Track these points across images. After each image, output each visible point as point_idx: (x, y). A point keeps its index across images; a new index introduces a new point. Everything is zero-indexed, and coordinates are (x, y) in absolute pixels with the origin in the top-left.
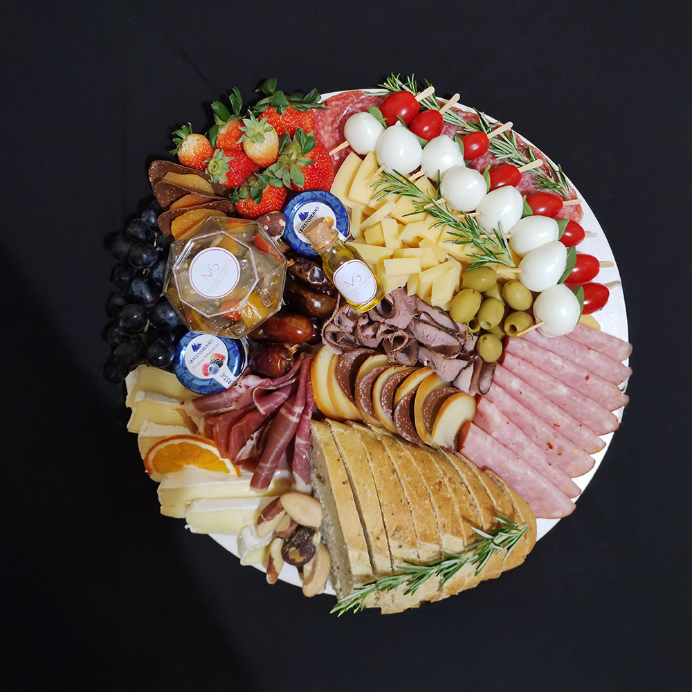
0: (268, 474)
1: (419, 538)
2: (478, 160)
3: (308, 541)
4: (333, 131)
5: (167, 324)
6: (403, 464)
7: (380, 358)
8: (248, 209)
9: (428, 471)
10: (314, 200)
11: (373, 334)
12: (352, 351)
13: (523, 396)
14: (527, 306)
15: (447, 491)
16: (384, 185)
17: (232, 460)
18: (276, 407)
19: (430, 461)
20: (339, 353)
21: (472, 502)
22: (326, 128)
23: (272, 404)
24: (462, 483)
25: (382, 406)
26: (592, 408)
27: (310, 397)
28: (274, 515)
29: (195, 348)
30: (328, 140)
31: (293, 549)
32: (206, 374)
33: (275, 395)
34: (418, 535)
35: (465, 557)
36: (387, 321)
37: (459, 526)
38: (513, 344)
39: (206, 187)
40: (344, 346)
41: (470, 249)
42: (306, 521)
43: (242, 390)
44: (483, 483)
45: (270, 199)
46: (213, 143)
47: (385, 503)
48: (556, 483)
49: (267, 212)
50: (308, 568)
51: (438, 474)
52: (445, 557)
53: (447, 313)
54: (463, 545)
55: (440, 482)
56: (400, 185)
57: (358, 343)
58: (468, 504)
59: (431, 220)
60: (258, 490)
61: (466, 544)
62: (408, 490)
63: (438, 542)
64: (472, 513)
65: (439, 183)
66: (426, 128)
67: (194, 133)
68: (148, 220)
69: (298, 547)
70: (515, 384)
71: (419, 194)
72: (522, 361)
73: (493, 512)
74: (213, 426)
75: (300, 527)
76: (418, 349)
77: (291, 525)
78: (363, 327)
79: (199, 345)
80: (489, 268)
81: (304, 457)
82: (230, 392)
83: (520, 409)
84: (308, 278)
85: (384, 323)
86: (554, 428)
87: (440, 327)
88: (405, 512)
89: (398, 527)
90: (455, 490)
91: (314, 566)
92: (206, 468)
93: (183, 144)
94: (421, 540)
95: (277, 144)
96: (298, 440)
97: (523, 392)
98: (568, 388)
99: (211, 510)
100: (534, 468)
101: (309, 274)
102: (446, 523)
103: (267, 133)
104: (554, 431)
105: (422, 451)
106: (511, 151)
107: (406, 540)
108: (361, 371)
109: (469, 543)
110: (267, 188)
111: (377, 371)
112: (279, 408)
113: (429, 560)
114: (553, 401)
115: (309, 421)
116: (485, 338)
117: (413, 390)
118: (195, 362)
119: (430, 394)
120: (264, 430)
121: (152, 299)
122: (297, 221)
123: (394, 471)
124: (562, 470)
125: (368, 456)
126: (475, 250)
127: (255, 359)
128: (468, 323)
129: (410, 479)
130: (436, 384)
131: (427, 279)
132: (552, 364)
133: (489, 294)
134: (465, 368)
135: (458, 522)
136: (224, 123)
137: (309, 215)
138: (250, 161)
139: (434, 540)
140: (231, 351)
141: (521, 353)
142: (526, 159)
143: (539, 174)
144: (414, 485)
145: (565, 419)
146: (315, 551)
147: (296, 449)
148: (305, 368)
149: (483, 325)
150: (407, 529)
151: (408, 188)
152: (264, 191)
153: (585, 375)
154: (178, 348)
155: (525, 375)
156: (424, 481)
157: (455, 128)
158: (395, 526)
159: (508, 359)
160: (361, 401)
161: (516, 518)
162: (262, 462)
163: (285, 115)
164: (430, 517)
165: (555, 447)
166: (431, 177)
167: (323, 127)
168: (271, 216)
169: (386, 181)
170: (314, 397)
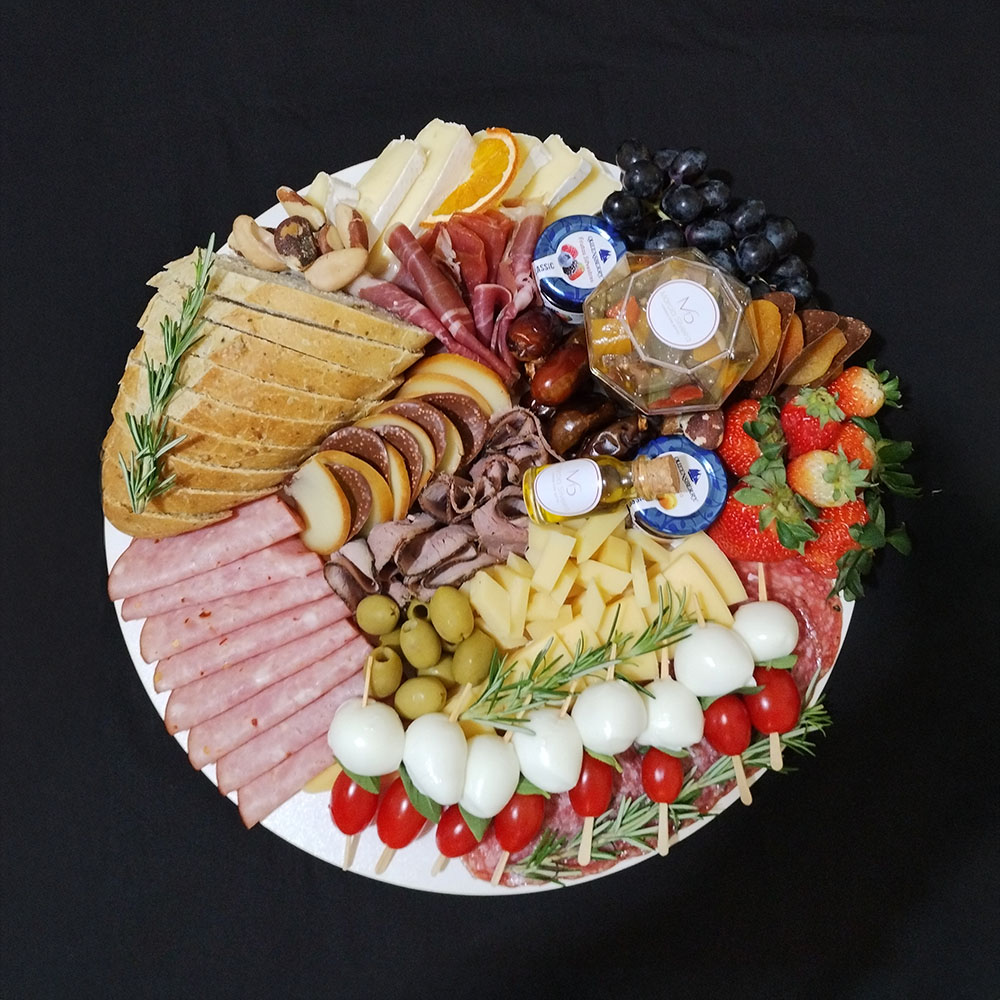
0: (403, 250)
1: (217, 367)
2: (638, 770)
3: (299, 251)
4: (791, 595)
5: (653, 235)
6: (311, 407)
7: (454, 464)
8: (743, 413)
9: (283, 431)
10: (709, 501)
11: (490, 475)
12: (485, 436)
13: (288, 620)
14: (399, 700)
15: (245, 439)
16: (676, 610)
17: (445, 225)
18: (474, 307)
19: (291, 443)
20: (492, 420)
21: (211, 461)
22: (801, 588)
23: (481, 304)
24: (240, 466)
25: (395, 427)
26: (214, 702)
27: (461, 349)
28: (352, 232)
29: (604, 254)
30: (781, 581)
31: (300, 233)
32: (565, 248)
33: (489, 314)
34: (221, 369)
35: (159, 409)
36: (494, 501)
37: (197, 426)
38: (363, 648)
39: (802, 378)
40: (497, 430)
41: (521, 669)
42: (320, 264)
43: (519, 279)
44: (221, 493)
45: (741, 446)
46: (856, 420)
47: (283, 354)
48: (156, 593)
49: (726, 432)
50: (269, 238)
51: (271, 441)
52: (174, 386)
53: (456, 585)
54: (172, 417)
55: (260, 437)
56: (666, 632)
57: (490, 450)
58: (213, 455)
59: (593, 643)
60: (393, 230)
61: (171, 420)
62: (278, 390)
63: (196, 389)
64: (200, 452)
65: (638, 689)
66: (724, 719)
67: (884, 404)
68: (797, 284)
69: (300, 239)
70: (311, 619)
71: (637, 650)
72: (333, 648)
73: (182, 482)
74: (499, 223)
75: (319, 254)
76: (435, 517)
77: (328, 246)
78: (505, 469)
79: (605, 260)
80: (480, 682)
81: (395, 303)
82: (525, 264)
83: (275, 605)
84: (609, 433)
85: (495, 495)
86: (222, 635)
87: (445, 564)
88: (257, 370)
89: (247, 350)
90: (239, 449)
91: (266, 246)
92: (454, 193)
93: (874, 380)
94: (214, 369)
95: (810, 497)
96: (419, 307)
97: (295, 622)
98: (259, 688)
99: (404, 171)
100: (195, 575)
101: (615, 437)
102: (212, 412)
103: (833, 492)
104: (219, 633)
105: (309, 443)
106: (624, 828)
107: (225, 350)
108: (454, 428)
109: (170, 425)
110: (759, 450)
111: (441, 448)
112: (471, 311)
113: (184, 366)
114: (256, 656)
115: (434, 333)
116: (393, 614)
117: (390, 476)
118: (587, 245)
119: (371, 494)
120: (456, 280)
121: (694, 237)
122: (692, 463)
123: (311, 389)
124: (165, 613)
125: (348, 371)
126: (517, 678)
127: (548, 317)
128: (426, 605)
129: (290, 401)
130: (378, 513)
131: (517, 587)
132: (304, 686)
133: (446, 662)
134: (373, 563)
135: (200, 427)
136: (877, 450)
137: (692, 483)
138: (807, 449)
139: (203, 385)
140: (574, 291)
141: (343, 653)
142: (601, 841)
143: (568, 848)
144: (278, 402)
145: (224, 656)
146: (281, 253)
147: (410, 299)
148: (501, 368)
149: (413, 622)
150: (237, 360)
151: (654, 641)
152: (757, 443)
153: (261, 723)
154: (615, 234)
155: (314, 640)
156: (275, 417)
157: (703, 769)
158: (250, 348)
159: (348, 631)
160: (417, 406)
161: (154, 508)
162: (421, 252)
163: (847, 533)
164: (230, 396)
165: (200, 621)
166: (651, 685)
167: (803, 585)
168: (719, 432)
169: (681, 617)
170: (457, 355)
